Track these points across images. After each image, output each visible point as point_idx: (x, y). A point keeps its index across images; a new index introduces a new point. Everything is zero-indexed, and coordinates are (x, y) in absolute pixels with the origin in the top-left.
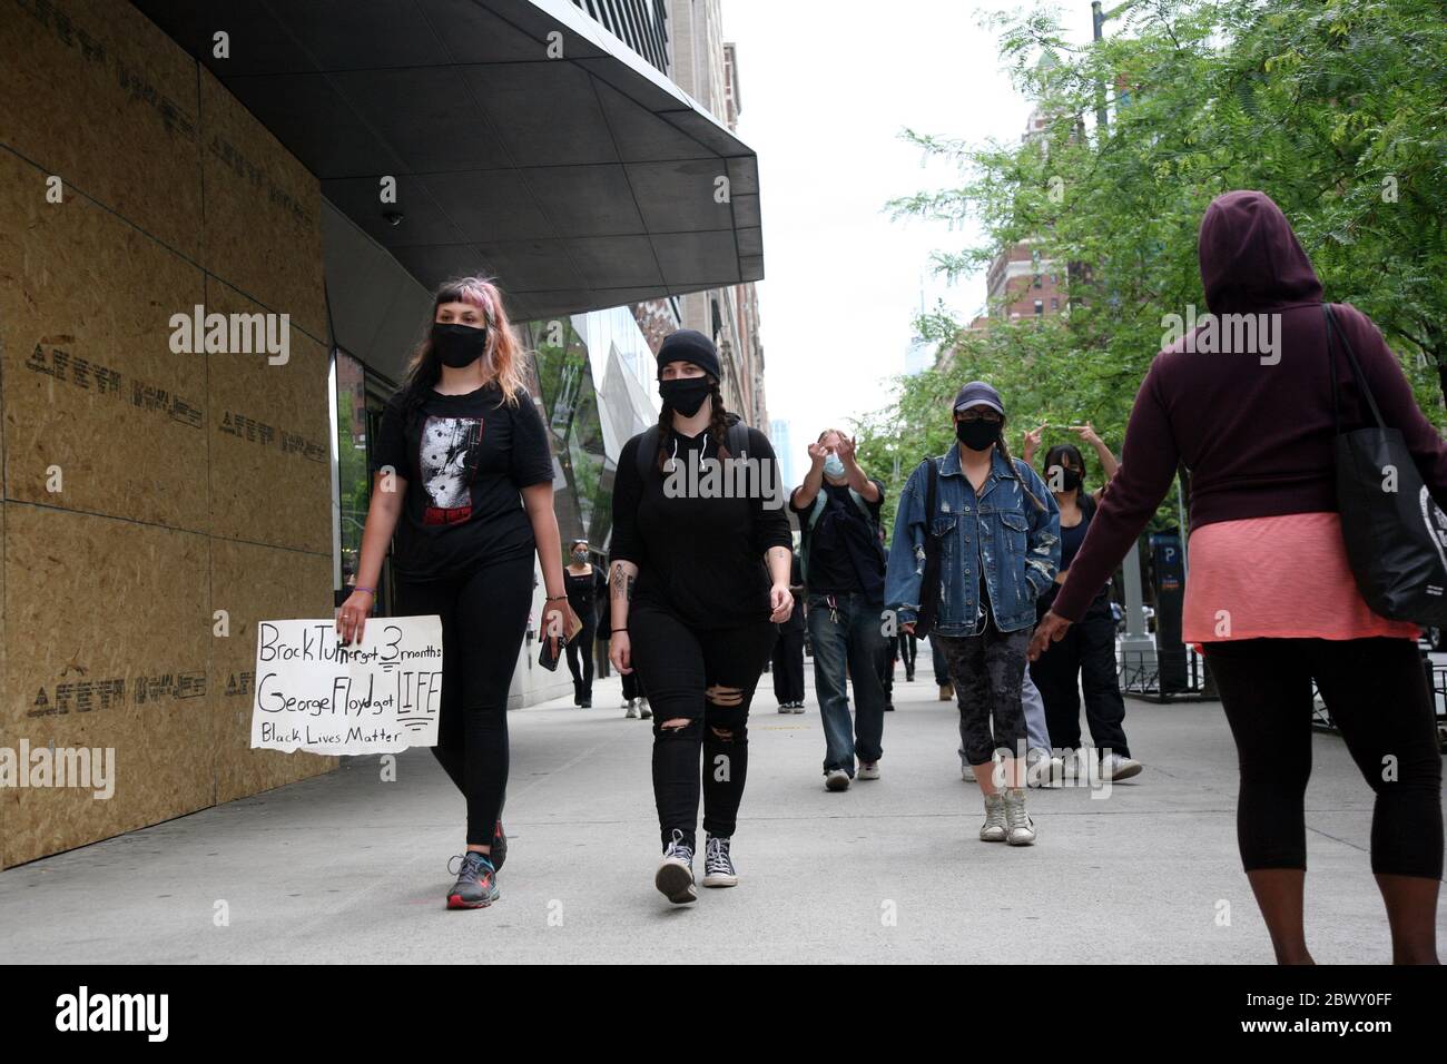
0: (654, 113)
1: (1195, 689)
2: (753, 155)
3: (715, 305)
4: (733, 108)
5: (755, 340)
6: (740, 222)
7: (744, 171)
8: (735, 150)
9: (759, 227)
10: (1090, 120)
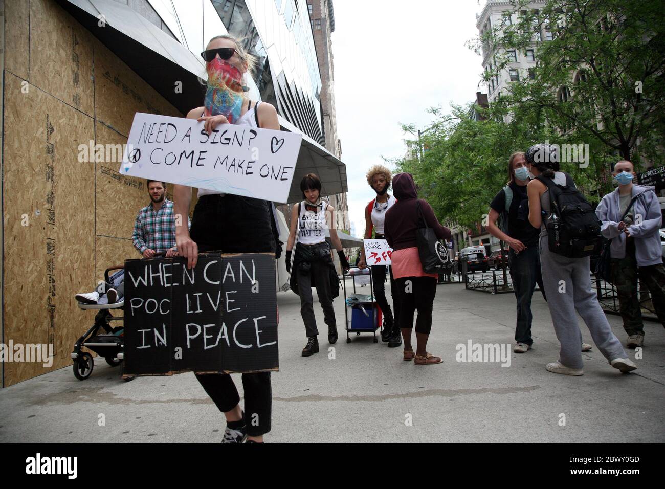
0: (323, 156)
1: (446, 281)
2: (345, 165)
3: (337, 197)
4: (340, 153)
5: (346, 204)
6: (342, 179)
7: (342, 168)
8: (340, 164)
9: (346, 180)
10: (419, 155)
